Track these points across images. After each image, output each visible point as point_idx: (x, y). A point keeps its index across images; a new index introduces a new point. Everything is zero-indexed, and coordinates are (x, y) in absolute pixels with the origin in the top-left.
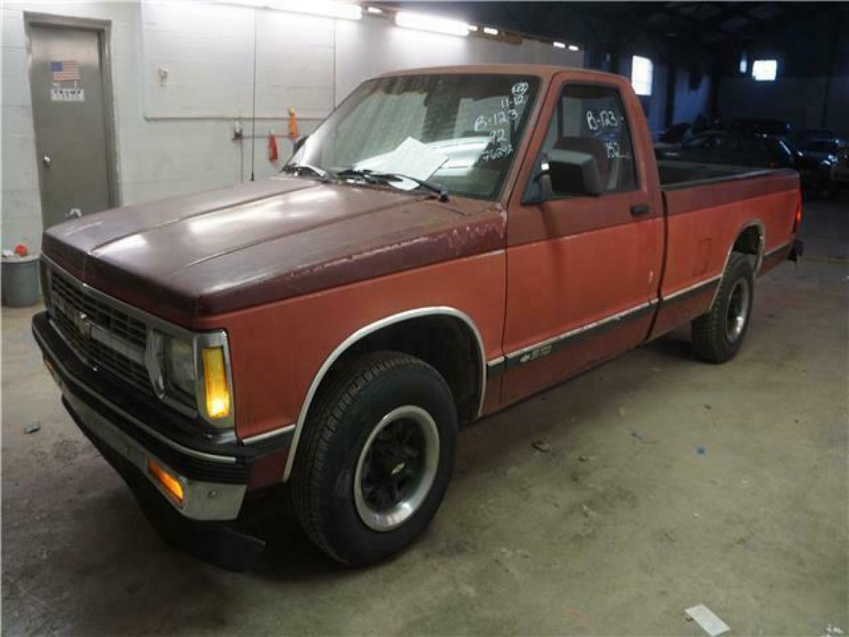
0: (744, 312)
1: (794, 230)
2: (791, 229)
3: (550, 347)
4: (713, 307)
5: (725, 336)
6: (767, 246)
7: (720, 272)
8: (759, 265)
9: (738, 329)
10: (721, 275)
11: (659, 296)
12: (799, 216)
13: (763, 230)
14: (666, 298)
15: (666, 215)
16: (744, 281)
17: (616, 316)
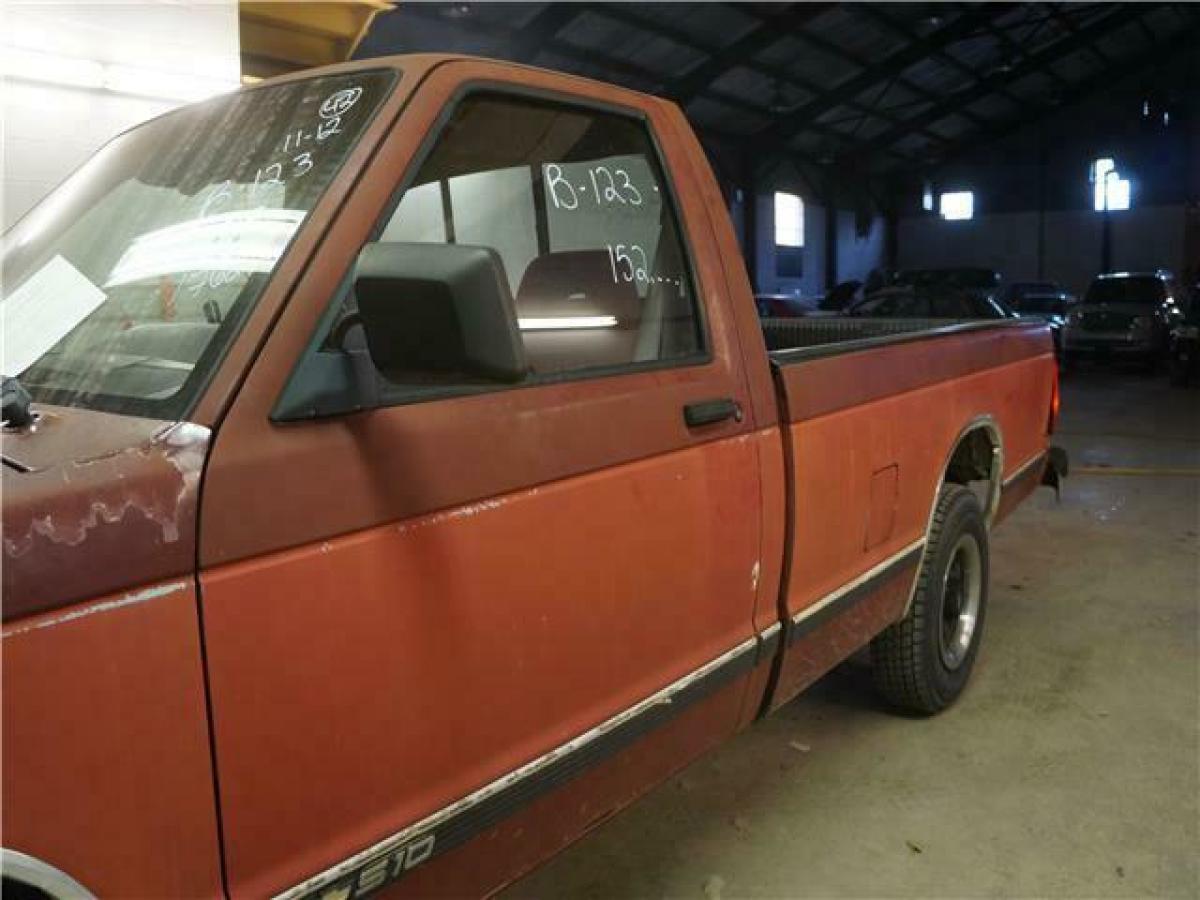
0: (973, 604)
1: (1050, 431)
2: (1044, 427)
3: (431, 839)
4: (912, 607)
5: (941, 658)
6: (1006, 466)
7: (924, 534)
8: (995, 504)
9: (964, 640)
10: (924, 540)
11: (783, 616)
12: (1056, 403)
13: (999, 438)
14: (799, 618)
15: (784, 422)
16: (968, 541)
17: (662, 696)
